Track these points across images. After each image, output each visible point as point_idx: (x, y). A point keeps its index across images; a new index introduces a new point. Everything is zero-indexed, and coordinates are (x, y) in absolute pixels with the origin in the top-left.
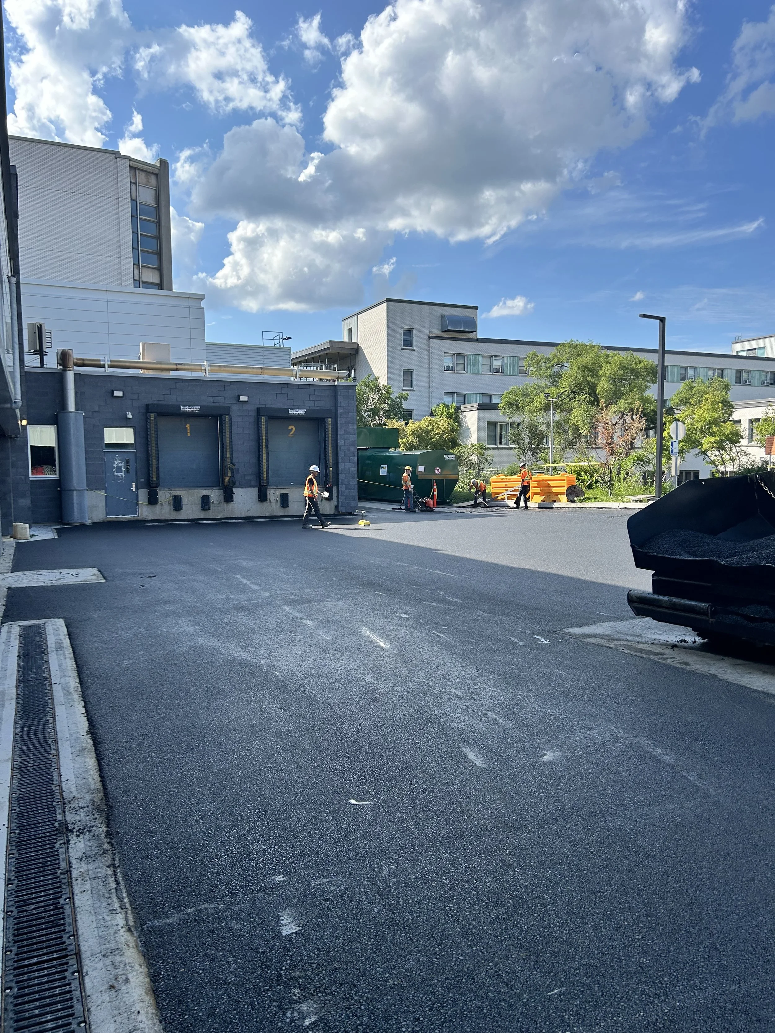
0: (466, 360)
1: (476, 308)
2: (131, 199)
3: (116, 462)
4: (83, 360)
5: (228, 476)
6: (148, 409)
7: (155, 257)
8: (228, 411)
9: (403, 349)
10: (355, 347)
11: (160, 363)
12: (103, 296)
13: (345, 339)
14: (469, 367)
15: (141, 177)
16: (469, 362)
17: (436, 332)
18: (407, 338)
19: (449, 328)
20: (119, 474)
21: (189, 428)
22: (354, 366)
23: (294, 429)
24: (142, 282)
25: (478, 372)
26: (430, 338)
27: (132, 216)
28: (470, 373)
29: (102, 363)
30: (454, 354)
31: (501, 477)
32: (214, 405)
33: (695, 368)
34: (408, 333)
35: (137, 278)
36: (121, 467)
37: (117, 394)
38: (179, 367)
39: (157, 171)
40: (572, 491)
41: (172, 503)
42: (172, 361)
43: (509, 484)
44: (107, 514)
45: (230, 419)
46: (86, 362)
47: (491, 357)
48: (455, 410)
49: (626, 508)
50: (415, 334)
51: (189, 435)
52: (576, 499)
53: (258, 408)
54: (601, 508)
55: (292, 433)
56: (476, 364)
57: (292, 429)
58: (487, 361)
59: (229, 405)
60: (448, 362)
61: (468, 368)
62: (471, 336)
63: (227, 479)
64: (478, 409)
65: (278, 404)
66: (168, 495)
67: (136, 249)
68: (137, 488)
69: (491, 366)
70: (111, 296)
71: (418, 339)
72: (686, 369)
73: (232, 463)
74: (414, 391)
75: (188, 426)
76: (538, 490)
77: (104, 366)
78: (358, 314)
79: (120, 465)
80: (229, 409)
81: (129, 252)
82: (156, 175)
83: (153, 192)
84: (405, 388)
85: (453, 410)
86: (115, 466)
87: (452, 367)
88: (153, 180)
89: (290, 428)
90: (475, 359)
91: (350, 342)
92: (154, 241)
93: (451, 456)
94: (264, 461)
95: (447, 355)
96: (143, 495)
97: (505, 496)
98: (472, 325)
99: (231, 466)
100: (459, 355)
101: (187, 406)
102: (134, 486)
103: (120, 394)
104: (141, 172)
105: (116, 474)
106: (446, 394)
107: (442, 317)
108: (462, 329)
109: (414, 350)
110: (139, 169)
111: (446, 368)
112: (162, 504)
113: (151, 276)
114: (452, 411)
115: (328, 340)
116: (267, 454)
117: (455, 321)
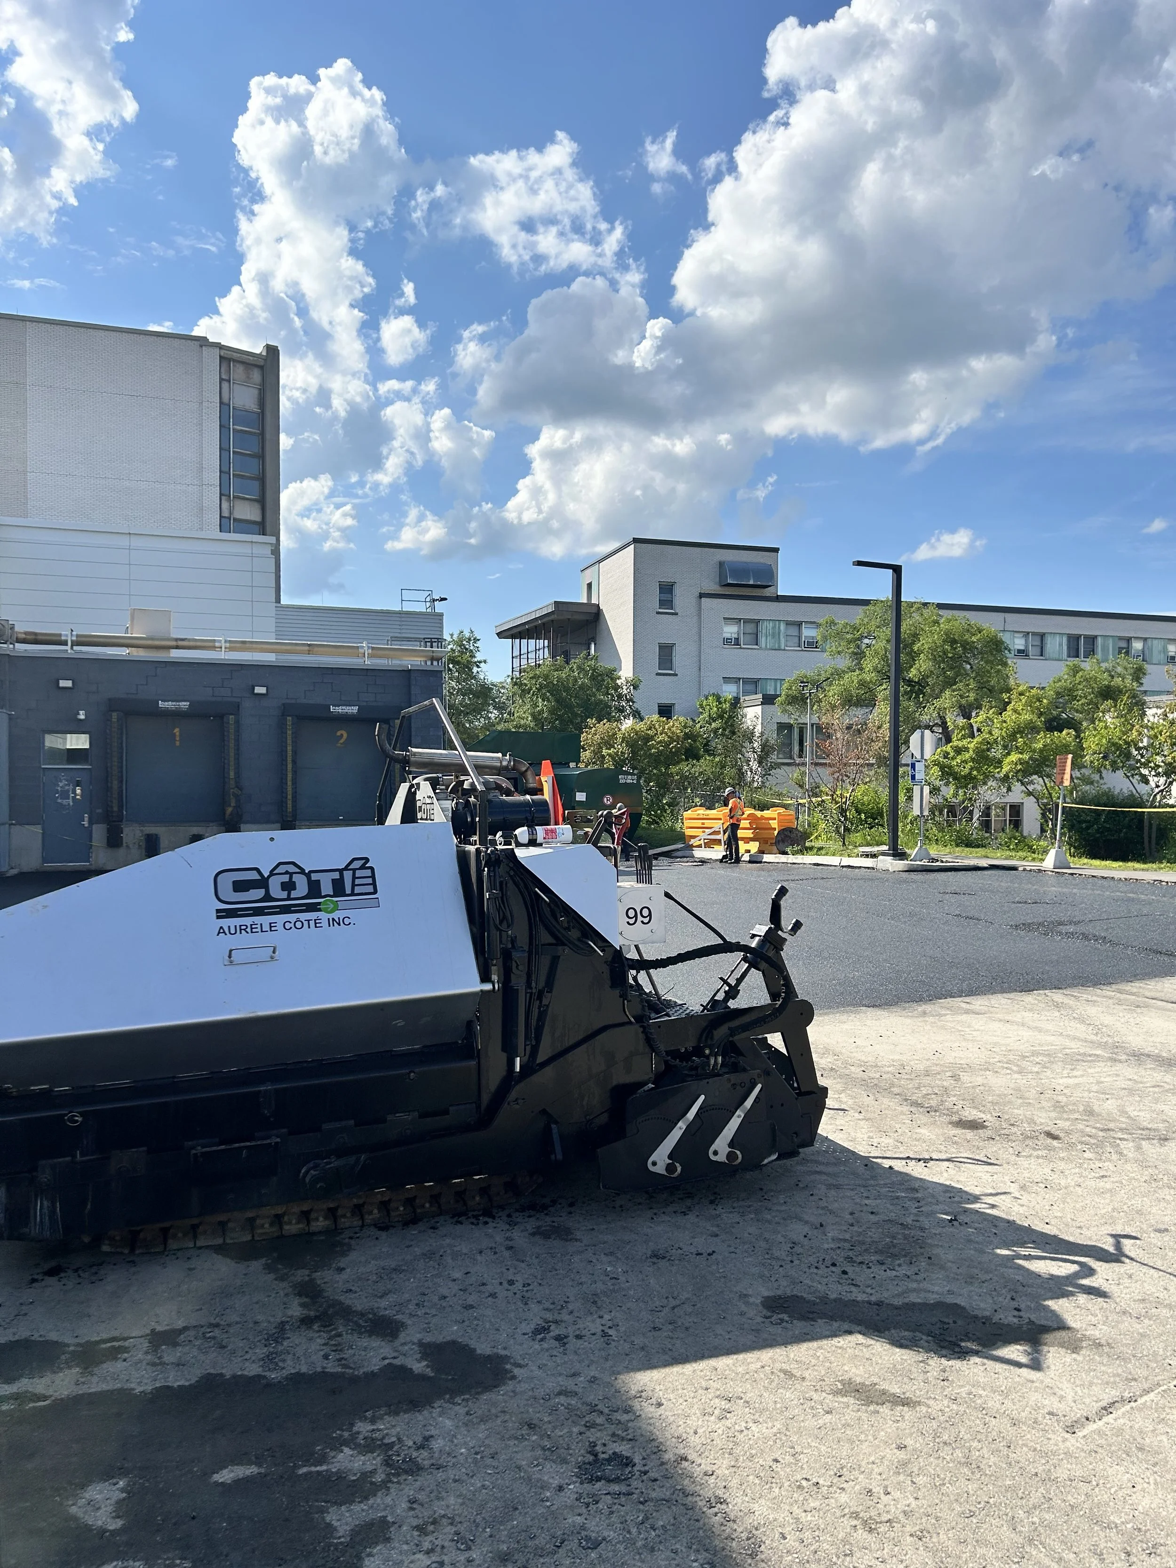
0: (760, 628)
1: (776, 550)
2: (221, 403)
3: (61, 784)
4: (36, 634)
5: (230, 806)
6: (112, 705)
7: (256, 485)
8: (236, 708)
9: (658, 613)
10: (594, 610)
11: (152, 639)
12: (124, 541)
13: (584, 600)
14: (764, 639)
15: (238, 372)
16: (764, 631)
17: (712, 586)
18: (666, 597)
19: (730, 581)
20: (65, 802)
21: (178, 734)
22: (593, 639)
23: (345, 735)
24: (234, 519)
25: (779, 646)
26: (701, 596)
27: (220, 425)
28: (766, 649)
29: (63, 638)
30: (740, 620)
31: (699, 812)
32: (214, 699)
33: (1145, 639)
34: (667, 589)
35: (226, 514)
36: (68, 791)
37: (63, 683)
38: (180, 643)
39: (262, 363)
40: (786, 836)
41: (144, 846)
42: (174, 635)
43: (708, 823)
44: (45, 860)
45: (237, 722)
46: (40, 637)
47: (799, 624)
48: (732, 704)
49: (849, 867)
50: (677, 591)
51: (178, 743)
52: (788, 850)
53: (284, 704)
54: (818, 865)
55: (342, 741)
56: (776, 635)
57: (342, 735)
58: (793, 631)
59: (238, 700)
60: (731, 630)
61: (763, 641)
62: (768, 592)
63: (229, 810)
64: (762, 704)
65: (316, 699)
66: (138, 833)
67: (225, 473)
68: (91, 822)
69: (799, 637)
70: (136, 542)
71: (683, 599)
72: (1128, 641)
73: (237, 787)
74: (676, 675)
75: (177, 731)
76: (749, 834)
77: (65, 643)
78: (599, 562)
79: (67, 788)
80: (238, 706)
81: (213, 477)
82: (261, 368)
83: (256, 392)
84: (660, 671)
85: (728, 705)
86: (59, 789)
87: (737, 639)
88: (256, 376)
89: (339, 733)
90: (774, 628)
91: (589, 604)
92: (255, 461)
93: (630, 777)
94: (289, 783)
95: (729, 622)
96: (99, 832)
97: (702, 842)
98: (768, 576)
99: (236, 791)
100: (747, 621)
101: (168, 701)
102: (86, 819)
103: (68, 684)
104: (238, 365)
105: (59, 801)
106: (727, 680)
107: (721, 564)
108: (751, 582)
109: (676, 614)
110: (234, 361)
111: (727, 641)
112: (128, 846)
113: (248, 512)
114: (726, 706)
115: (553, 601)
116: (295, 772)
117: (741, 570)
